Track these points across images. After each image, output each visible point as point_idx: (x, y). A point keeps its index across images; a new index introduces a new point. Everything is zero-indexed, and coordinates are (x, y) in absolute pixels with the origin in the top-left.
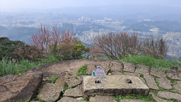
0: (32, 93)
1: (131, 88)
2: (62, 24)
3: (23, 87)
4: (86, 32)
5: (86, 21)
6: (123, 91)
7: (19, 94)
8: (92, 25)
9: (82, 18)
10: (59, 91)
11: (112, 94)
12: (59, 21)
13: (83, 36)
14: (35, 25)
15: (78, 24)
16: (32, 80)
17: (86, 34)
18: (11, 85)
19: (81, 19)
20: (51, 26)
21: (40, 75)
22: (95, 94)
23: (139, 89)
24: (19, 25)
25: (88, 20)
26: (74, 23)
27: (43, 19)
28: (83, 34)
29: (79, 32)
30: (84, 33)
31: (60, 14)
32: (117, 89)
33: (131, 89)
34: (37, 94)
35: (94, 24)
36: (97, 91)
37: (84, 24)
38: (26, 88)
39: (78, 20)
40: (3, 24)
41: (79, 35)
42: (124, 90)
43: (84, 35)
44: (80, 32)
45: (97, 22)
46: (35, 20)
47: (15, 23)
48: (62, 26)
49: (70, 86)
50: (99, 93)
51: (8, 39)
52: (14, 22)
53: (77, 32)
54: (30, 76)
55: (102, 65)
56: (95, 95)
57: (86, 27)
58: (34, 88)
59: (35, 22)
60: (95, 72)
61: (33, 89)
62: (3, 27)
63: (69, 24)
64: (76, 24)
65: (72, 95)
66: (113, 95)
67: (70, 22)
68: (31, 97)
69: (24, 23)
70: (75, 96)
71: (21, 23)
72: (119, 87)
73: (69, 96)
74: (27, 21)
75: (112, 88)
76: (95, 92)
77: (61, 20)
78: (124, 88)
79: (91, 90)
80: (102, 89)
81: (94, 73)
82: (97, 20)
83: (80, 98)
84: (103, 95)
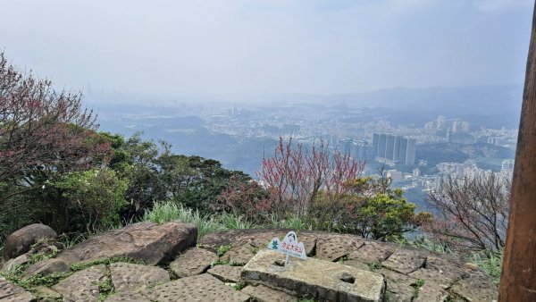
0: (163, 255)
1: (336, 290)
2: (372, 136)
3: (151, 241)
4: (450, 167)
5: (454, 129)
6: (318, 293)
7: (142, 250)
8: (474, 145)
9: (439, 120)
10: (205, 264)
11: (294, 292)
12: (364, 127)
13: (435, 177)
14: (299, 136)
15: (421, 139)
16: (171, 233)
17: (447, 171)
18: (140, 235)
19: (435, 125)
20: (341, 142)
21: (188, 229)
22: (260, 282)
23: (353, 296)
24: (263, 134)
25: (459, 128)
26: (409, 135)
27: (321, 122)
28: (436, 172)
29: (423, 163)
30: (441, 169)
31: (371, 107)
32: (305, 284)
33: (333, 291)
34: (173, 260)
35: (482, 143)
36: (264, 277)
37: (446, 140)
38: (156, 244)
39: (426, 126)
40: (230, 129)
41: (422, 174)
42: (319, 290)
43: (442, 175)
44: (428, 165)
45: (494, 135)
46: (300, 123)
47: (253, 130)
48: (370, 141)
49: (231, 262)
50: (267, 283)
51: (220, 165)
52: (253, 126)
53: (416, 163)
54: (171, 227)
55: (333, 240)
56: (258, 285)
57: (451, 150)
58: (168, 248)
59: (299, 127)
60: (278, 241)
61: (166, 248)
62: (228, 136)
63: (392, 138)
64: (417, 138)
65: (222, 275)
66: (296, 296)
67: (400, 131)
68: (158, 261)
69: (274, 129)
70: (226, 278)
71: (266, 128)
72: (310, 281)
73: (214, 275)
74: (280, 125)
75: (295, 279)
76: (260, 278)
77: (370, 124)
78: (320, 285)
79: (253, 272)
80: (275, 276)
81: (275, 243)
82: (495, 131)
83: (233, 284)
84: (275, 289)
